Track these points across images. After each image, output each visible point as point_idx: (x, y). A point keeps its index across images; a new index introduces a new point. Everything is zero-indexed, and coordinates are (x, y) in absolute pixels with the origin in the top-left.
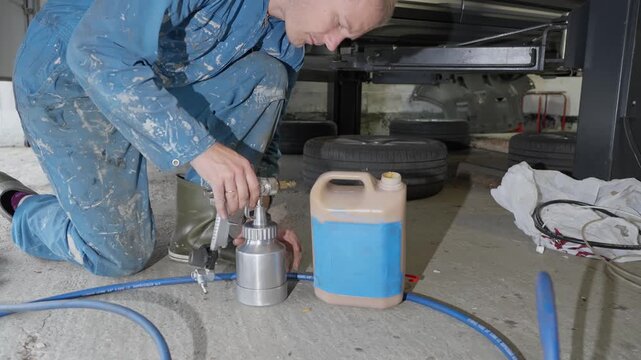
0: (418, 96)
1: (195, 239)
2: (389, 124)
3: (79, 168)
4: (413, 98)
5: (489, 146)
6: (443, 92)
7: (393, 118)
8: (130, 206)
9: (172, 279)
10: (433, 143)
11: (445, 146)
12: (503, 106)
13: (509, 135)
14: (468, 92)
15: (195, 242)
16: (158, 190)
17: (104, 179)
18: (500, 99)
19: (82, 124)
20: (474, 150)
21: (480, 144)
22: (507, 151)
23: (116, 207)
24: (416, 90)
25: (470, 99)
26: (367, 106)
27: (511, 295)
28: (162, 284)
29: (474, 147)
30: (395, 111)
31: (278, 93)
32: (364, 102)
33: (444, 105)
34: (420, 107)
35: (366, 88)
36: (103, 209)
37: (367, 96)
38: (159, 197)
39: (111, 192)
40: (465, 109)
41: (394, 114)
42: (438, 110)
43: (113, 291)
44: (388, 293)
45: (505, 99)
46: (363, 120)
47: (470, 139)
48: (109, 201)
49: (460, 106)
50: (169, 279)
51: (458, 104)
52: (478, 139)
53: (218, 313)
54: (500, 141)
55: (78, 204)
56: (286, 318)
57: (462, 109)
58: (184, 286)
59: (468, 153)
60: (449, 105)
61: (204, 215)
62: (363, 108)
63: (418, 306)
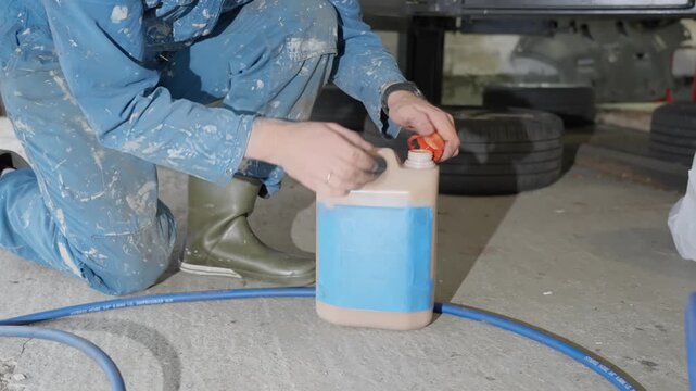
0: (523, 52)
1: (213, 242)
2: (481, 90)
3: (69, 150)
4: (516, 54)
5: (622, 122)
6: (558, 46)
7: (487, 83)
8: (141, 198)
9: (189, 294)
10: (545, 116)
11: (560, 121)
12: (645, 65)
13: (651, 107)
14: (594, 45)
15: (213, 246)
16: (169, 177)
17: (103, 163)
18: (640, 56)
19: (63, 95)
20: (600, 127)
21: (610, 119)
22: (647, 128)
23: (123, 198)
24: (521, 43)
25: (598, 56)
26: (452, 65)
27: (651, 326)
28: (174, 301)
29: (601, 122)
30: (490, 72)
31: (318, 47)
32: (447, 60)
33: (558, 63)
34: (525, 66)
35: (451, 40)
36: (108, 202)
37: (452, 51)
38: (170, 186)
39: (115, 179)
40: (589, 70)
41: (488, 76)
42: (551, 70)
43: (111, 308)
44: (413, 308)
45: (646, 56)
46: (446, 84)
47: (595, 112)
48: (113, 192)
49: (584, 66)
50: (185, 294)
51: (581, 62)
52: (608, 111)
53: (251, 340)
54: (638, 114)
55: (72, 195)
56: (340, 349)
57: (586, 69)
58: (204, 304)
59: (592, 132)
60: (567, 65)
61: (223, 210)
62: (446, 68)
63: (519, 338)
